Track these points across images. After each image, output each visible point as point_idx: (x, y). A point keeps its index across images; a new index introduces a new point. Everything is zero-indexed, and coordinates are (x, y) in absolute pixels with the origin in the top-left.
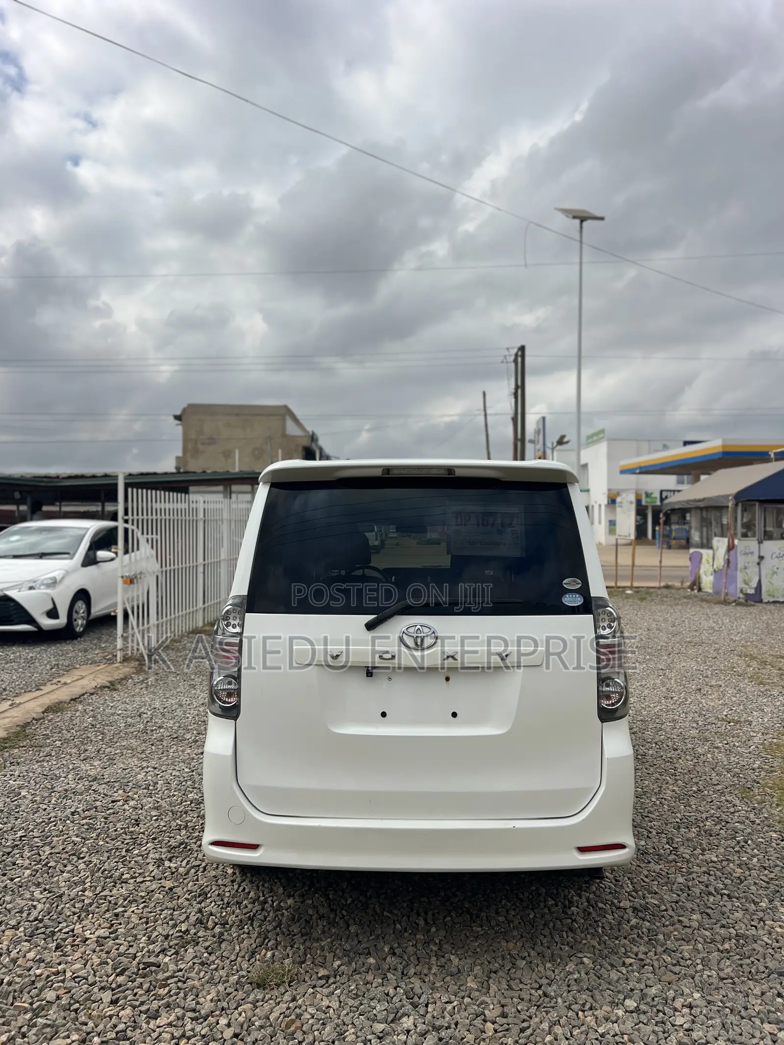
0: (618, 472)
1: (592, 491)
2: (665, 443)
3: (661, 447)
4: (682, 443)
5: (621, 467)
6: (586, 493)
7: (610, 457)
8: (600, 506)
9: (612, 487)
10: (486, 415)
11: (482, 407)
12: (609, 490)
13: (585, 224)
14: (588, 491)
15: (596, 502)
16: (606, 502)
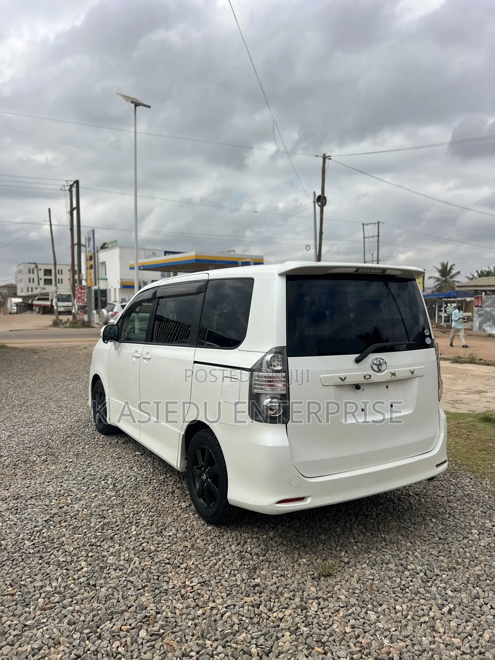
0: (129, 268)
1: (108, 280)
2: (154, 251)
3: (151, 254)
4: (163, 253)
5: (130, 265)
6: (105, 281)
7: (121, 258)
8: (115, 289)
9: (123, 278)
10: (51, 225)
11: (48, 220)
12: (121, 279)
14: (106, 279)
15: (112, 287)
16: (119, 287)
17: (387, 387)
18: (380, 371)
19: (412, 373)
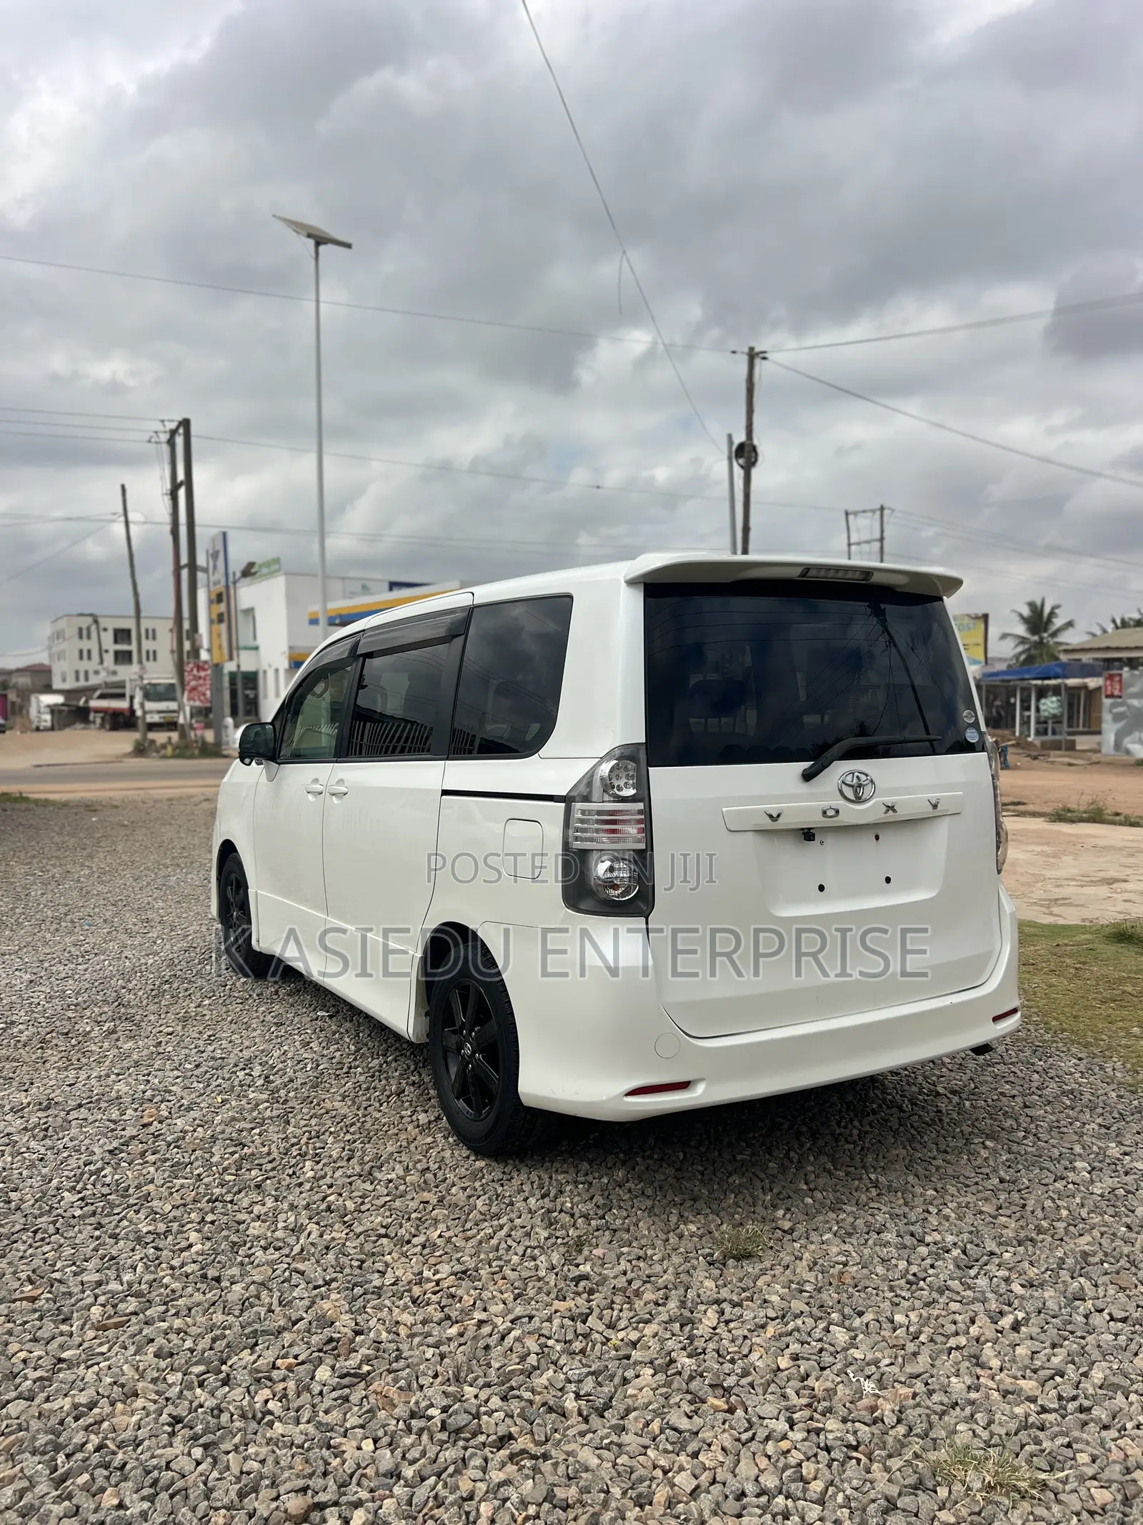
0: (307, 622)
1: (262, 649)
2: (365, 582)
3: (359, 589)
4: (386, 586)
5: (311, 614)
6: (253, 652)
7: (291, 599)
8: (277, 670)
9: (292, 644)
10: (127, 523)
11: (120, 510)
12: (291, 648)
13: (322, 248)
14: (256, 648)
15: (270, 666)
16: (286, 665)
17: (877, 838)
18: (858, 800)
19: (935, 806)
